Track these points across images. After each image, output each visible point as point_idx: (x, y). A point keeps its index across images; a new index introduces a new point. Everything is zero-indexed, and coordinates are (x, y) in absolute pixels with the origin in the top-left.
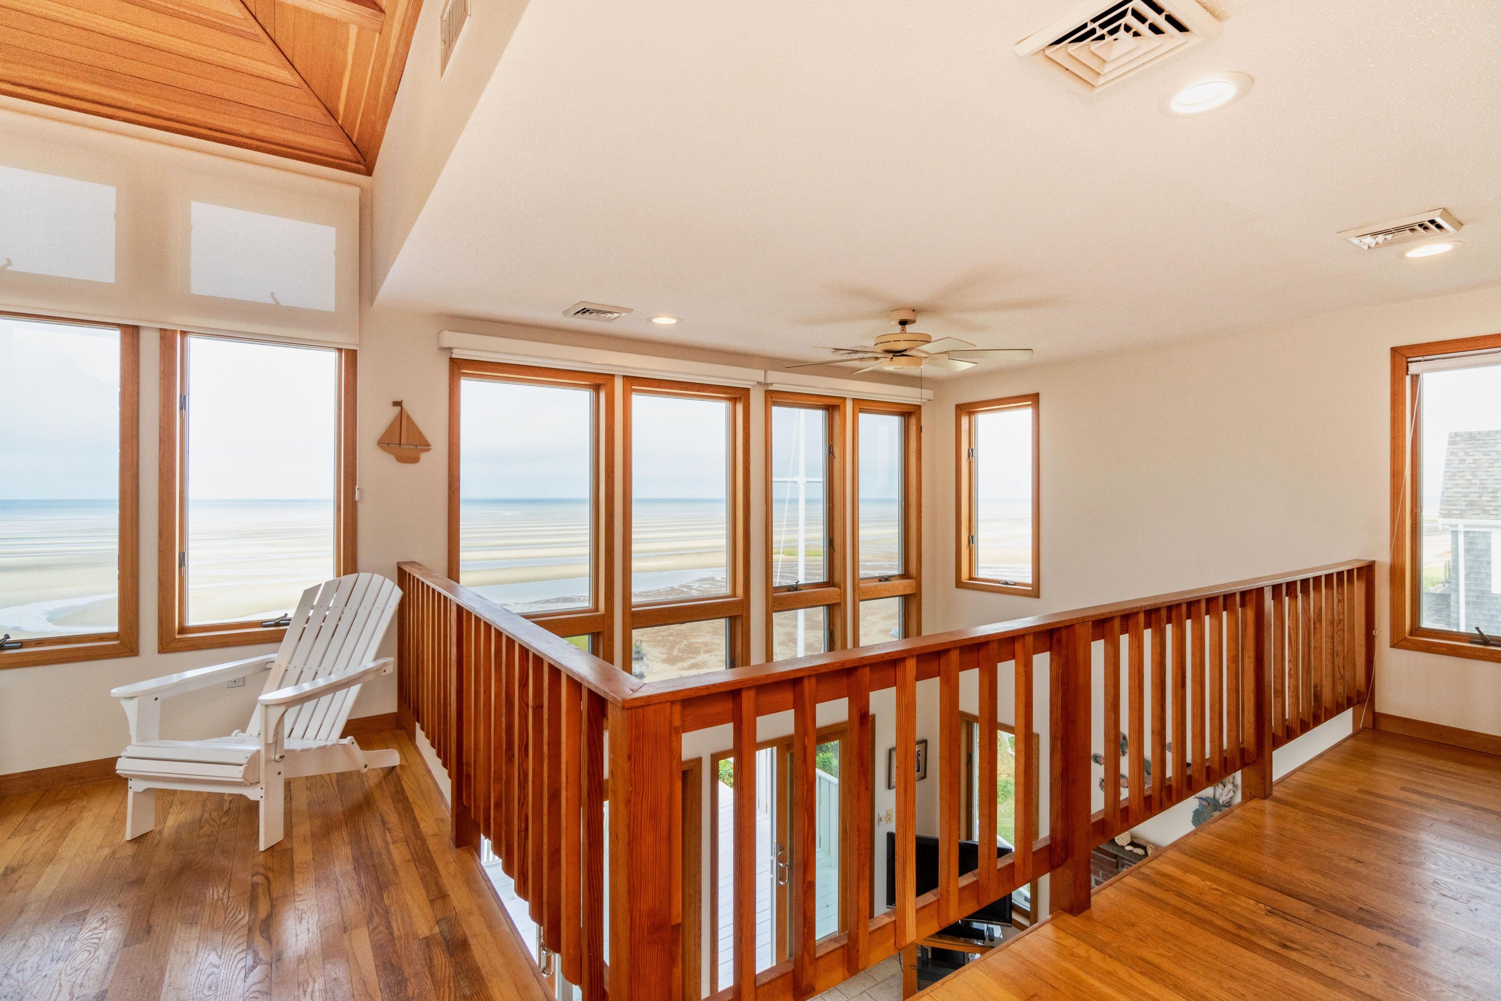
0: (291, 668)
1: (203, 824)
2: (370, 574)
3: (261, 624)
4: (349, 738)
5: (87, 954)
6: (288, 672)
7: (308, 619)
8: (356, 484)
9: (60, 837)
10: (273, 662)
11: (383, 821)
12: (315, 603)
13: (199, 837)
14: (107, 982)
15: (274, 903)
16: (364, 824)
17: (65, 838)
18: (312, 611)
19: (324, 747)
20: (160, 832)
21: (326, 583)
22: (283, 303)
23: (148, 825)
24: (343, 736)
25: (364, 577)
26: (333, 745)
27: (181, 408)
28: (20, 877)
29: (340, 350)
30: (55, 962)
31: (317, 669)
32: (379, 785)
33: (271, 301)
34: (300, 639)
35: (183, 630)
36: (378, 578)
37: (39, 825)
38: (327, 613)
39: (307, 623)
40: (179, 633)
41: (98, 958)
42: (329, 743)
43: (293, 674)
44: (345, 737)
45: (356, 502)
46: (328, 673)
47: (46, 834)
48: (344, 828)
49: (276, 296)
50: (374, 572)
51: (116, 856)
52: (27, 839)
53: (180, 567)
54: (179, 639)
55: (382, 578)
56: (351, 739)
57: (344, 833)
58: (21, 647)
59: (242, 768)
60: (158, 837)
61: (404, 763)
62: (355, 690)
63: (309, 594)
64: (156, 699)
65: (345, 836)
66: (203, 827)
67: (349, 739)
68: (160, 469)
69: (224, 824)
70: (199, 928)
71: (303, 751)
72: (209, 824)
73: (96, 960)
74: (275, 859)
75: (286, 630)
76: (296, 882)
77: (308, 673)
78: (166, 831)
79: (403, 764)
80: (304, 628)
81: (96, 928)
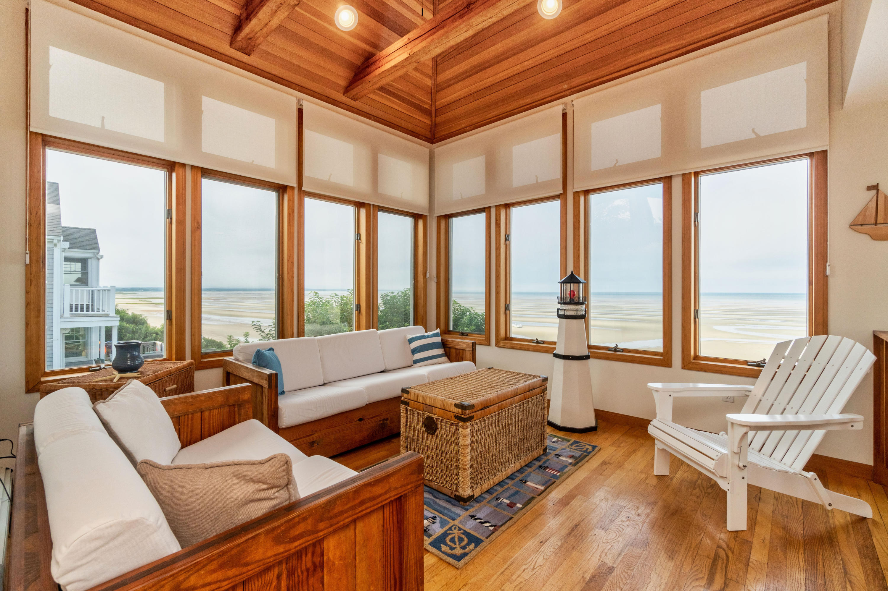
0: (764, 399)
1: (696, 486)
2: (839, 338)
3: (746, 363)
4: (812, 473)
5: (615, 535)
6: (761, 402)
7: (780, 366)
8: (827, 262)
9: (628, 456)
10: (750, 391)
11: (844, 568)
12: (786, 354)
13: (691, 494)
14: (618, 561)
15: (727, 583)
16: (823, 559)
17: (629, 457)
18: (783, 360)
19: (787, 472)
20: (672, 479)
21: (796, 340)
22: (762, 134)
23: (665, 472)
24: (807, 468)
25: (833, 339)
26: (794, 474)
27: (695, 221)
28: (607, 469)
29: (811, 155)
30: (601, 529)
31: (786, 406)
32: (845, 528)
33: (754, 136)
34: (772, 379)
35: (696, 357)
36: (847, 342)
37: (622, 445)
38: (796, 364)
39: (778, 368)
40: (694, 359)
41: (618, 542)
42: (792, 471)
43: (767, 404)
44: (808, 471)
45: (827, 276)
46: (795, 412)
47: (623, 451)
48: (801, 551)
49: (756, 131)
50: (843, 334)
51: (647, 481)
52: (616, 450)
53: (695, 318)
54: (693, 362)
55: (852, 342)
56: (813, 475)
57: (800, 556)
58: (622, 352)
59: (713, 462)
60: (669, 481)
61: (878, 519)
62: (819, 434)
63: (781, 347)
64: (670, 396)
65: (801, 561)
66: (696, 488)
67: (811, 475)
68: (682, 259)
69: (709, 494)
70: (673, 563)
71: (764, 468)
72: (700, 488)
73: (617, 543)
74: (737, 543)
75: (762, 370)
76: (749, 576)
77: (779, 407)
78: (675, 480)
79: (875, 519)
80: (776, 372)
81: (624, 521)
